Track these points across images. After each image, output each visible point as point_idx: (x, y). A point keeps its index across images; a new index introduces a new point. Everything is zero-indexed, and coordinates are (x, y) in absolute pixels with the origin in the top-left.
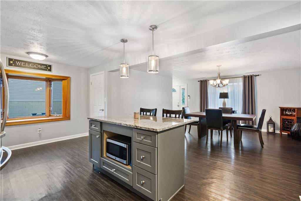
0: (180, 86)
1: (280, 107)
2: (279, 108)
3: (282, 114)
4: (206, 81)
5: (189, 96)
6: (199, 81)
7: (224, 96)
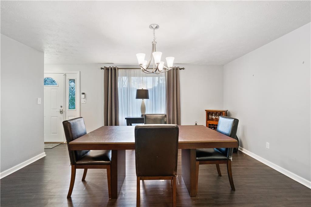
0: (65, 75)
1: (206, 110)
2: (206, 112)
3: (208, 119)
4: (115, 69)
5: (84, 94)
6: (102, 69)
7: (142, 94)
